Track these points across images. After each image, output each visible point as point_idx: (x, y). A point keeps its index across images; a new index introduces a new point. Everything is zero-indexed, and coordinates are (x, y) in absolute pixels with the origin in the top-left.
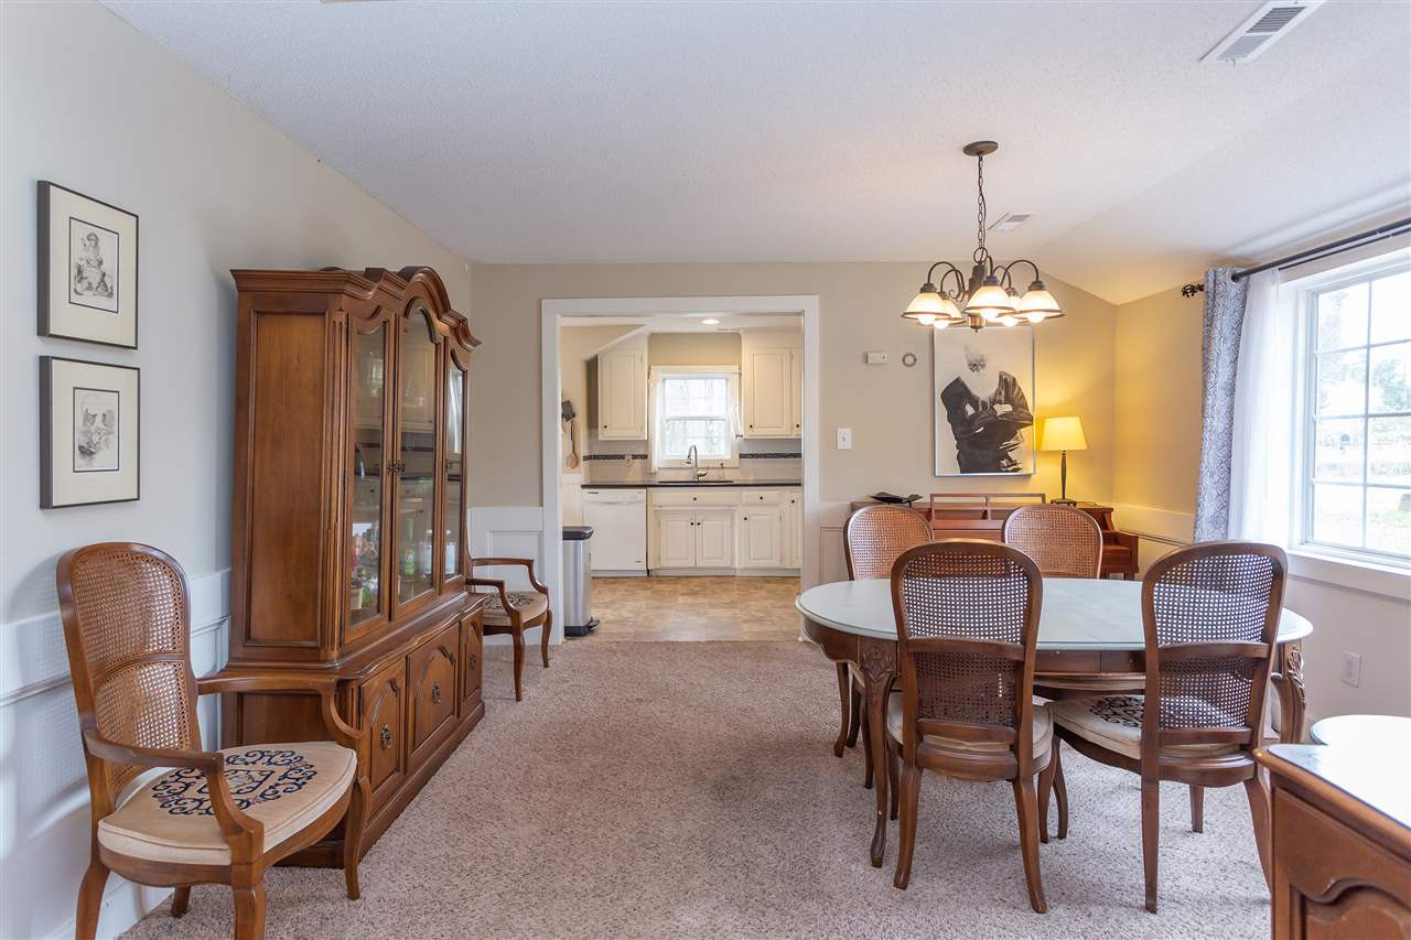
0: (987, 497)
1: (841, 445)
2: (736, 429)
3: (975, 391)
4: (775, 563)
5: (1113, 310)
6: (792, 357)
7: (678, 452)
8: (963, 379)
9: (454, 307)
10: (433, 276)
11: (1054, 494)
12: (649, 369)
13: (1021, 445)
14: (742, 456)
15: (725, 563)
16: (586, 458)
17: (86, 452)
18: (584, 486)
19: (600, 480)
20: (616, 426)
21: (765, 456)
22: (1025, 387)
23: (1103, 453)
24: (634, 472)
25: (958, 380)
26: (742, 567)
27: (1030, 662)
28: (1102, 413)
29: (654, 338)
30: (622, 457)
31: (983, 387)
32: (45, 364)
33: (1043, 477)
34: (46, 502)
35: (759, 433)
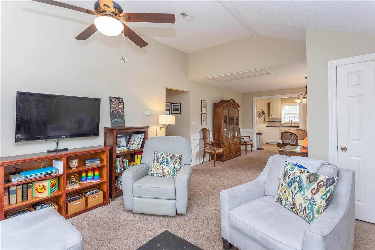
7: (287, 120)
9: (236, 103)
10: (234, 100)
12: (281, 104)
16: (267, 121)
17: (204, 121)
18: (266, 127)
19: (270, 126)
20: (273, 116)
24: (278, 124)
29: (282, 99)
30: (276, 121)
32: (201, 114)
34: (201, 125)
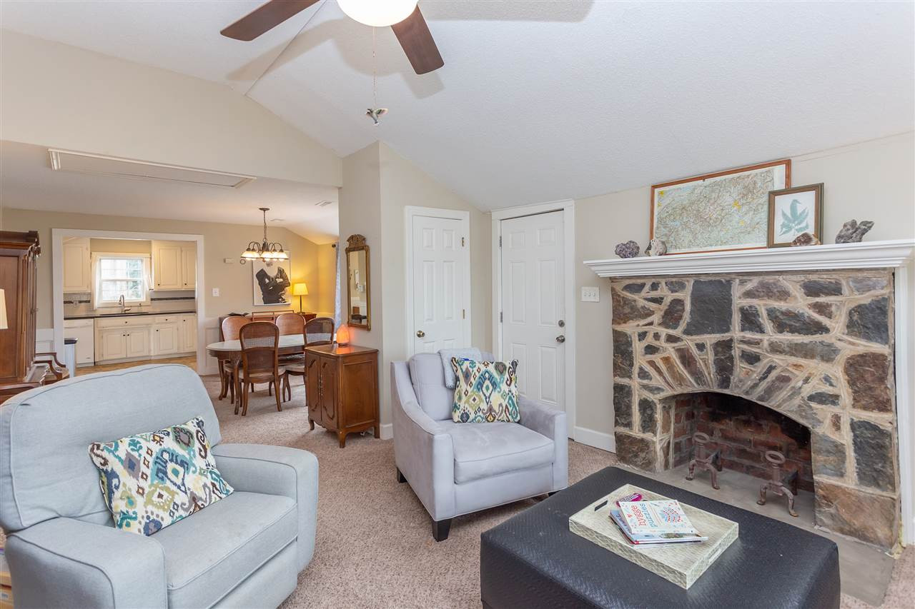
0: (273, 312)
1: (214, 295)
2: (149, 285)
3: (269, 274)
4: (175, 350)
5: (317, 246)
6: (182, 251)
8: (265, 269)
11: (297, 310)
13: (287, 293)
14: (152, 300)
15: (145, 353)
21: (166, 299)
22: (287, 272)
23: (314, 295)
25: (262, 270)
26: (156, 354)
27: (277, 352)
28: (314, 282)
31: (272, 272)
33: (294, 305)
35: (163, 288)
